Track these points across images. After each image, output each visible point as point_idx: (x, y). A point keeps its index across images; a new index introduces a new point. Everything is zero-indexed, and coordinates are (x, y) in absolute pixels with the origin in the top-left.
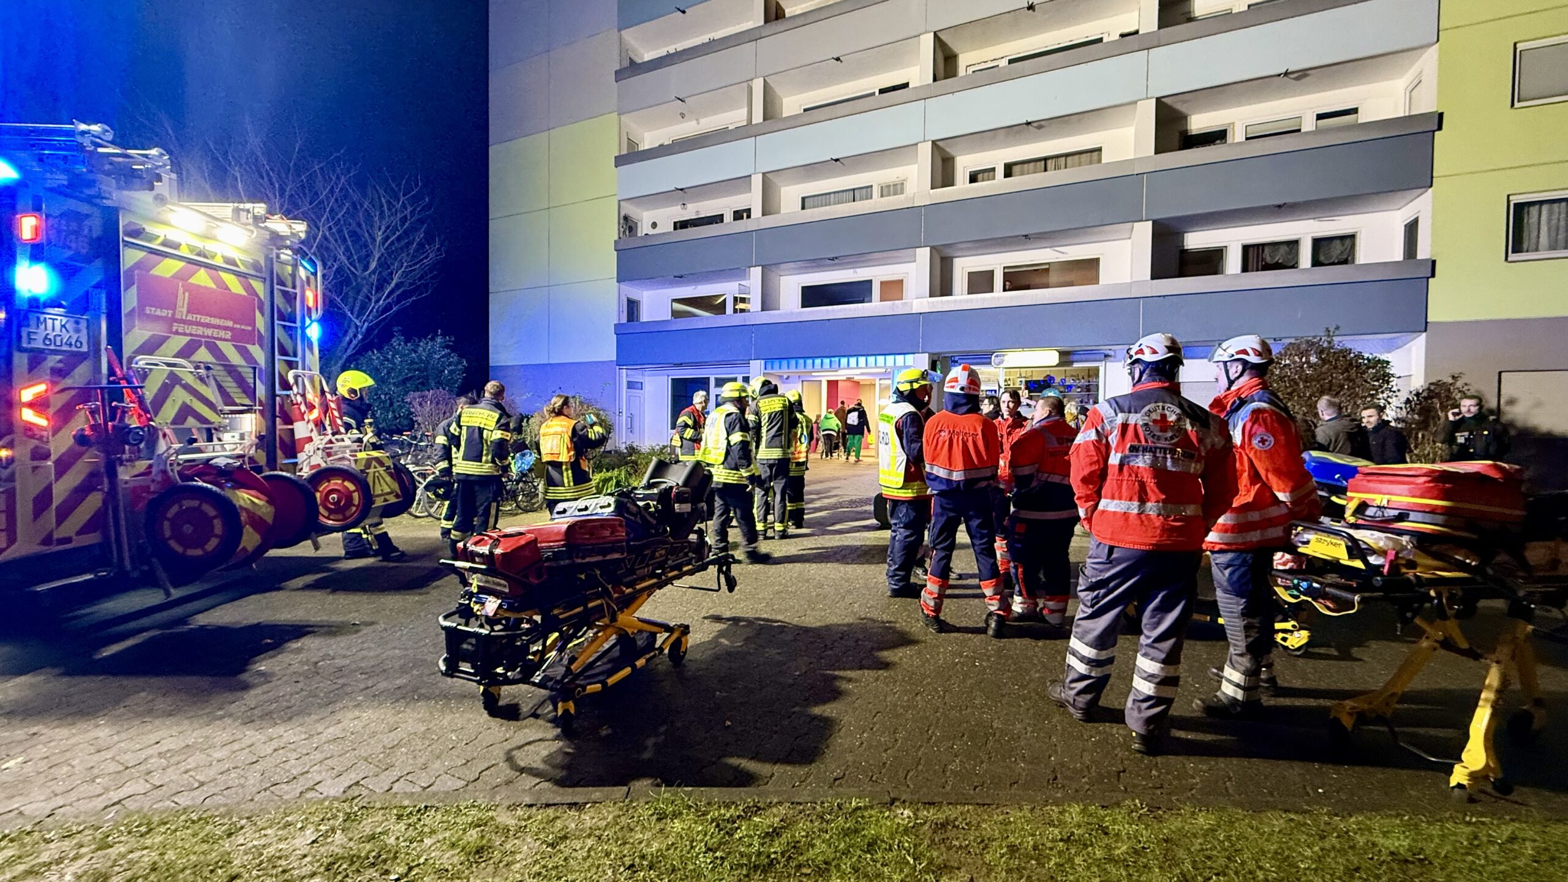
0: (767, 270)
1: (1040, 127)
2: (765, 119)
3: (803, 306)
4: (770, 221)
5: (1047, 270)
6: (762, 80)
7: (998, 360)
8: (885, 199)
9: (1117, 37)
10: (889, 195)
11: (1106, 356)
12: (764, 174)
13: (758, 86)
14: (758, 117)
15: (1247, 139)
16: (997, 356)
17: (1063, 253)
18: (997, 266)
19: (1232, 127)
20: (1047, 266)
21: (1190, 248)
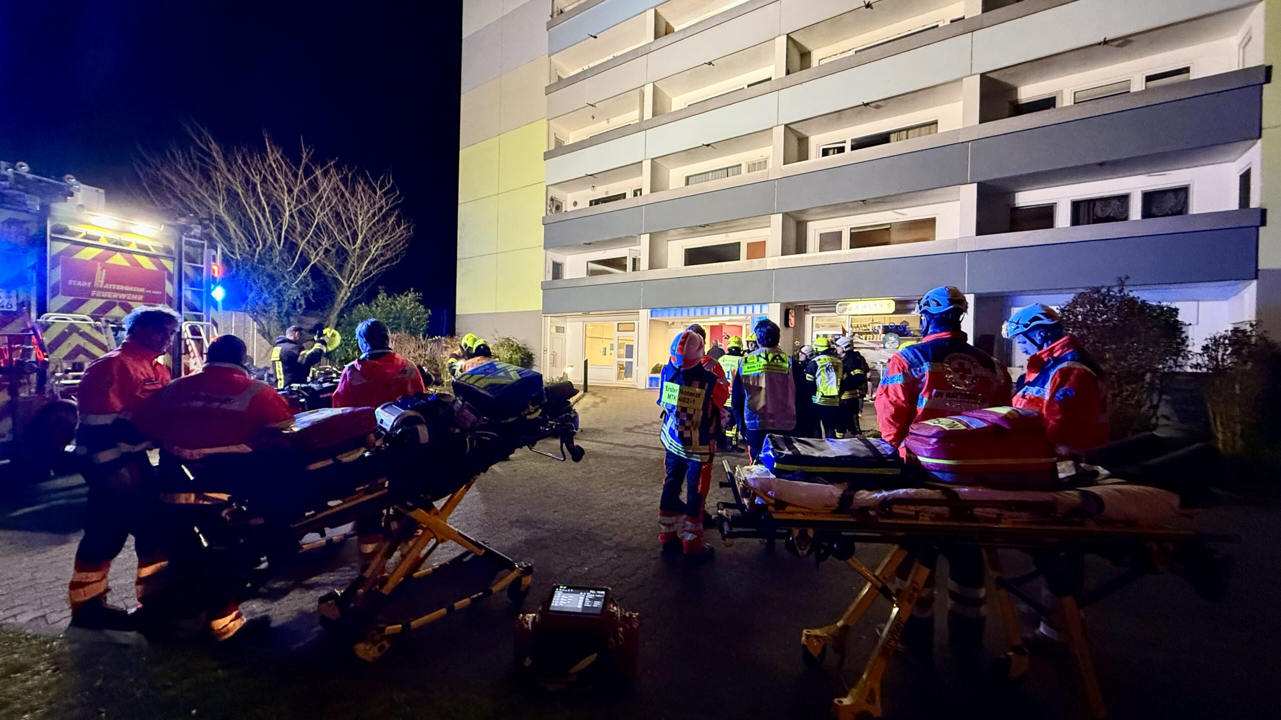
0: (654, 237)
1: (878, 107)
2: (653, 116)
3: (686, 265)
4: (659, 197)
5: (888, 229)
6: (651, 85)
7: (841, 308)
8: (751, 173)
9: (949, 23)
10: (761, 169)
12: (652, 159)
13: (649, 90)
14: (648, 115)
15: (1076, 103)
16: (841, 305)
17: (903, 214)
18: (845, 228)
19: (1060, 94)
20: (889, 226)
21: (1020, 205)
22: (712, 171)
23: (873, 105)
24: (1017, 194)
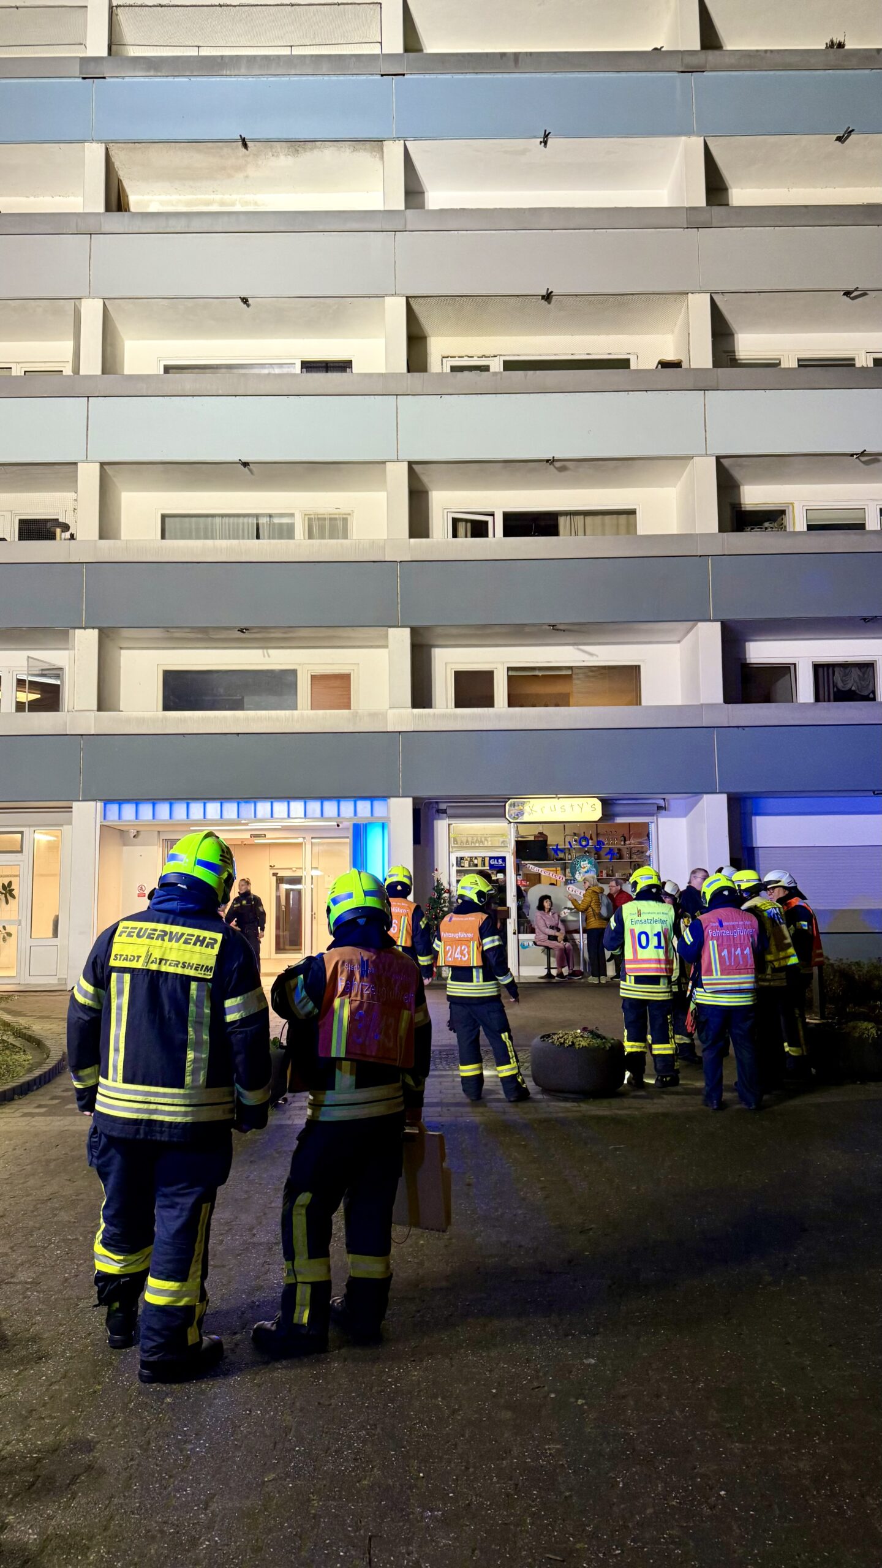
0: (106, 636)
1: (562, 469)
2: (101, 371)
3: (166, 708)
4: (108, 551)
5: (569, 677)
6: (99, 303)
7: (514, 811)
8: (316, 542)
9: (653, 365)
10: (322, 537)
11: (660, 808)
12: (102, 464)
13: (91, 311)
14: (91, 365)
15: (810, 528)
16: (514, 805)
17: (591, 654)
18: (500, 666)
19: (791, 507)
20: (569, 672)
21: (753, 661)
22: (222, 516)
23: (558, 464)
24: (747, 644)
